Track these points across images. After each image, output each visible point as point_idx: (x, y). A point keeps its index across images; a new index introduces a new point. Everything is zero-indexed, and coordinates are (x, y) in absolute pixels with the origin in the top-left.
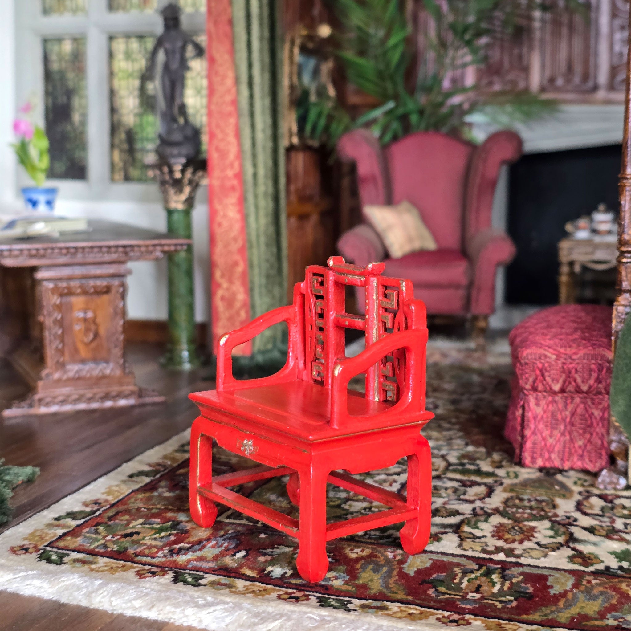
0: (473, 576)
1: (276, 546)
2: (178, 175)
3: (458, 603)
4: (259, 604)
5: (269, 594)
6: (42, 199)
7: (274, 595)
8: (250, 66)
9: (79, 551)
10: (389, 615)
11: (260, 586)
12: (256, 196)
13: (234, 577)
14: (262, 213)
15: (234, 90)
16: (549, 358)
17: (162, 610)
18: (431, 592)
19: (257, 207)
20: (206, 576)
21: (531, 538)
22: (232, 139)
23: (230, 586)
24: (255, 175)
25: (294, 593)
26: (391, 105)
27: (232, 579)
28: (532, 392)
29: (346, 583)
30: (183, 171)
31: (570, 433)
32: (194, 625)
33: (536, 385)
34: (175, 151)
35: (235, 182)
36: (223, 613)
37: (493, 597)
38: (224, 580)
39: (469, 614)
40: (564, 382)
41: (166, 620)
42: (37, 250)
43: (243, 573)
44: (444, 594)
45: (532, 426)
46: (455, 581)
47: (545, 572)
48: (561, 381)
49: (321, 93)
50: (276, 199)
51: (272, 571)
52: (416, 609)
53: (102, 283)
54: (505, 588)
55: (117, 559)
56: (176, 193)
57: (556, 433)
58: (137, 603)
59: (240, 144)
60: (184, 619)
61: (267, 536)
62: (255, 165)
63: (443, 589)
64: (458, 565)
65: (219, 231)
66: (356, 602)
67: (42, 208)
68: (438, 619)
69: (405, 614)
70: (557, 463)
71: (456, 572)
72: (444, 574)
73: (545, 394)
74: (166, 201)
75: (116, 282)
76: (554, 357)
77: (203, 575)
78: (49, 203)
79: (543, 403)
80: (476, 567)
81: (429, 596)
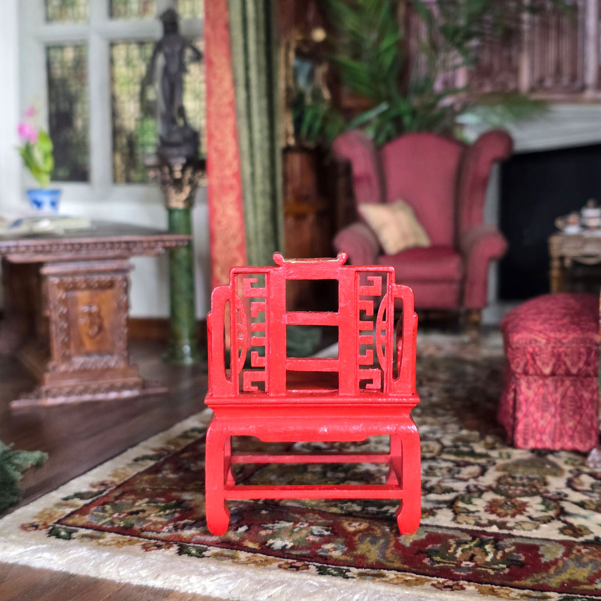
0: (467, 546)
1: (277, 521)
2: (178, 175)
3: (452, 570)
4: (261, 572)
5: (271, 564)
6: (46, 200)
7: (276, 565)
8: (247, 68)
9: (87, 528)
10: (386, 582)
11: (262, 557)
12: (254, 195)
13: (237, 549)
14: (260, 211)
15: (232, 92)
16: (540, 342)
17: (167, 578)
18: (426, 561)
19: (255, 205)
20: (209, 548)
21: (524, 512)
22: (230, 139)
23: (233, 557)
24: (253, 175)
25: (294, 563)
26: (384, 107)
27: (234, 551)
28: (523, 376)
29: (345, 554)
30: (183, 171)
31: (561, 415)
32: (198, 592)
33: (527, 368)
34: (174, 151)
35: (234, 181)
36: (226, 581)
37: (486, 565)
38: (226, 552)
39: (463, 580)
40: (554, 365)
41: (171, 588)
42: (43, 246)
43: (245, 545)
44: (439, 562)
45: (524, 408)
46: (449, 551)
47: (537, 543)
48: (551, 364)
49: (317, 95)
50: (273, 197)
51: (273, 544)
52: (412, 576)
53: (106, 278)
54: (498, 557)
55: (124, 534)
56: (176, 192)
57: (548, 416)
58: (144, 573)
59: (238, 145)
60: (189, 587)
61: (267, 512)
62: (253, 164)
63: (438, 559)
64: (453, 537)
65: (218, 229)
66: (354, 570)
67: (47, 209)
68: (433, 585)
69: (401, 581)
70: (548, 444)
71: (451, 543)
72: (439, 545)
73: (536, 377)
74: (166, 200)
75: (119, 277)
76: (544, 341)
77: (207, 548)
78: (54, 204)
79: (534, 386)
80: (470, 538)
81: (425, 564)
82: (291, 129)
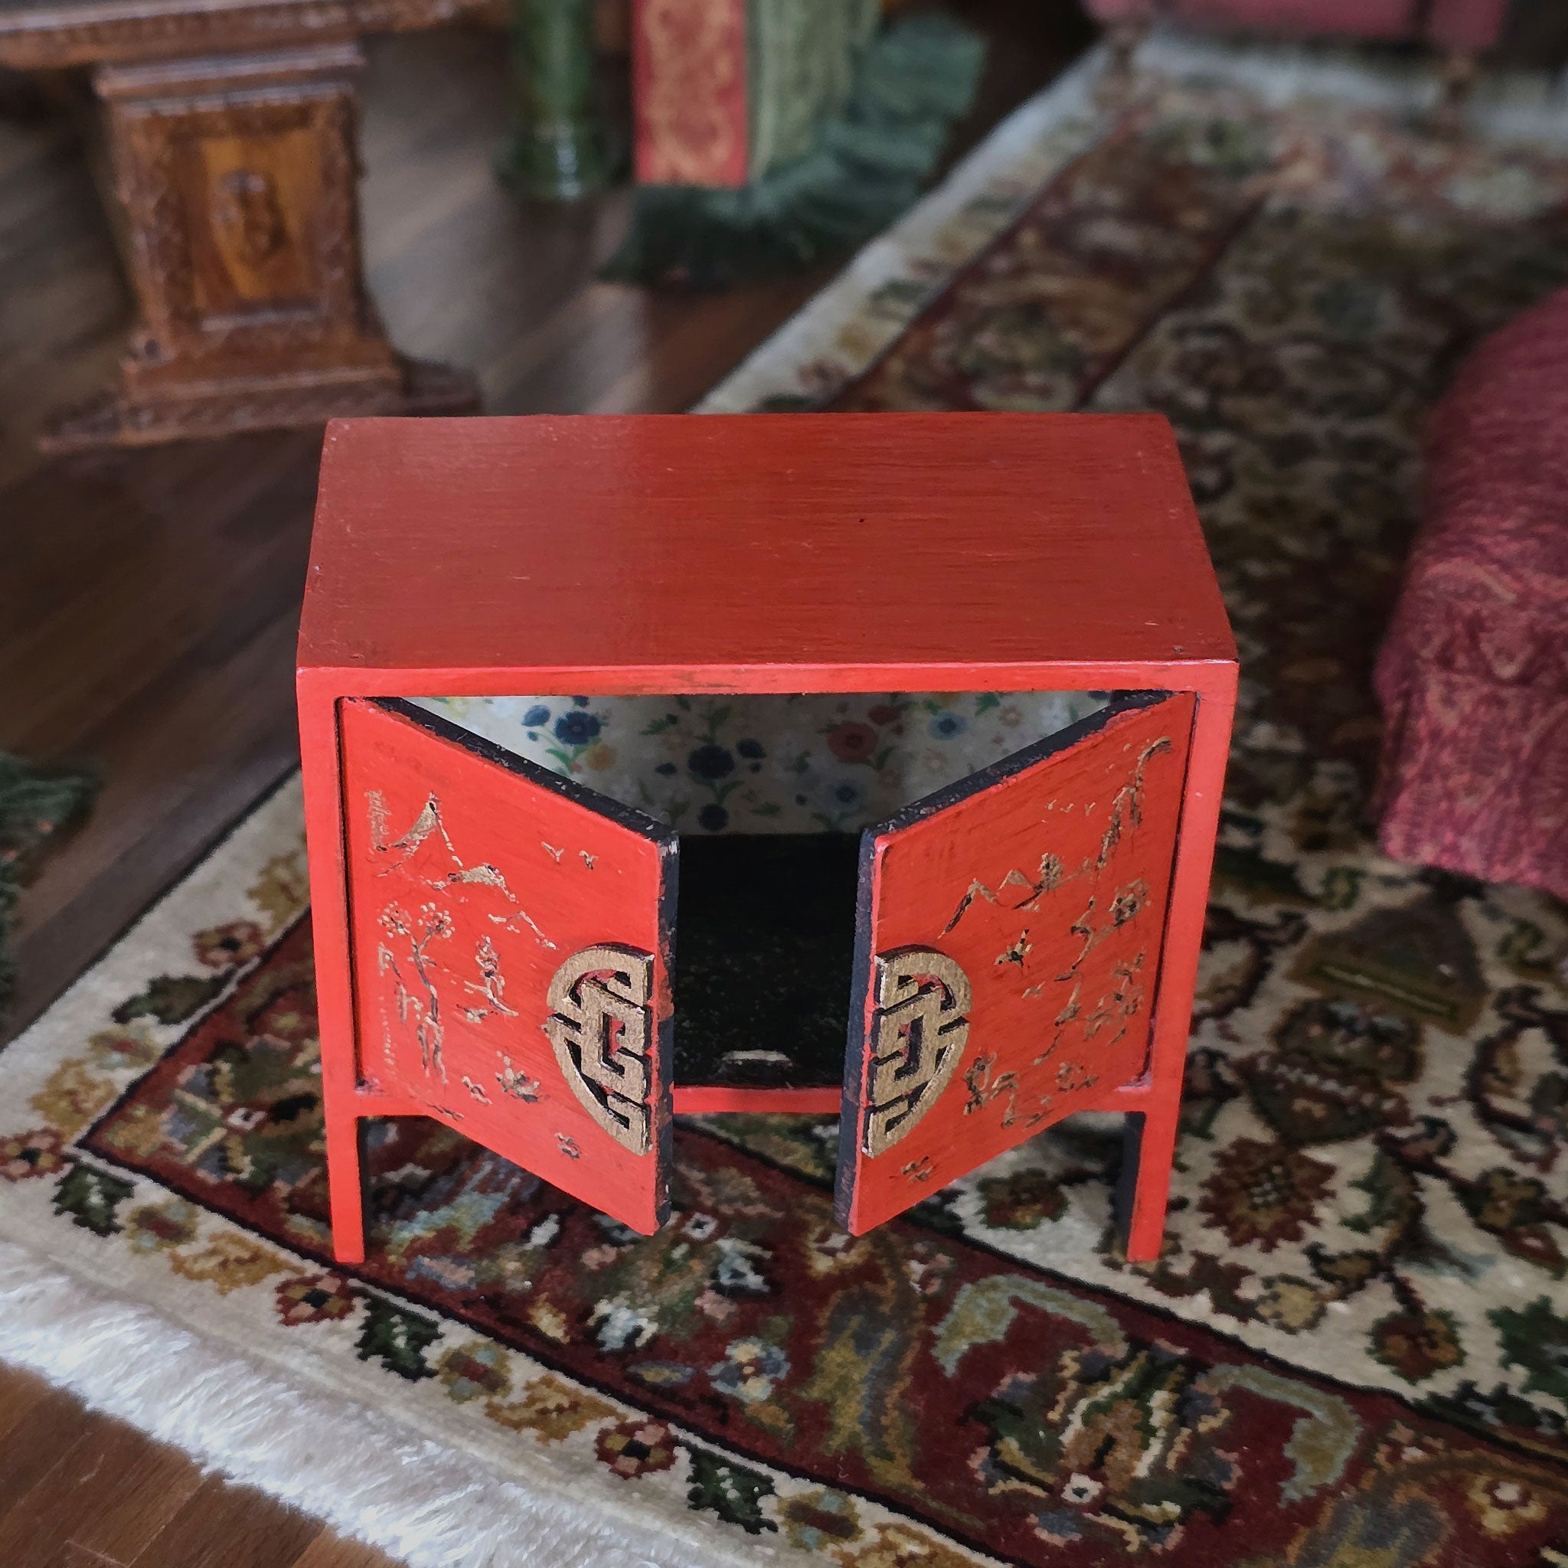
0: (1104, 1393)
3: (1032, 1518)
5: (579, 1426)
7: (592, 1433)
9: (157, 1174)
10: (848, 1562)
11: (562, 1390)
18: (979, 1460)
20: (441, 1325)
21: (1304, 1225)
23: (492, 1383)
25: (641, 1428)
28: (1435, 668)
29: (777, 1394)
31: (1526, 790)
33: (1450, 653)
37: (1130, 1501)
38: (482, 1350)
40: (1530, 663)
41: (319, 1513)
43: (534, 1322)
44: (1011, 1471)
45: (1424, 752)
46: (1051, 1415)
47: (1292, 1394)
48: (1521, 657)
51: (607, 1319)
52: (922, 1540)
54: (1171, 1462)
55: (243, 1224)
63: (1012, 1449)
64: (1078, 1335)
66: (783, 1485)
69: (890, 1560)
70: (1474, 865)
71: (1065, 1374)
72: (1030, 1378)
73: (1471, 678)
76: (1510, 597)
77: (434, 1325)
80: (1123, 1351)
81: (970, 1478)
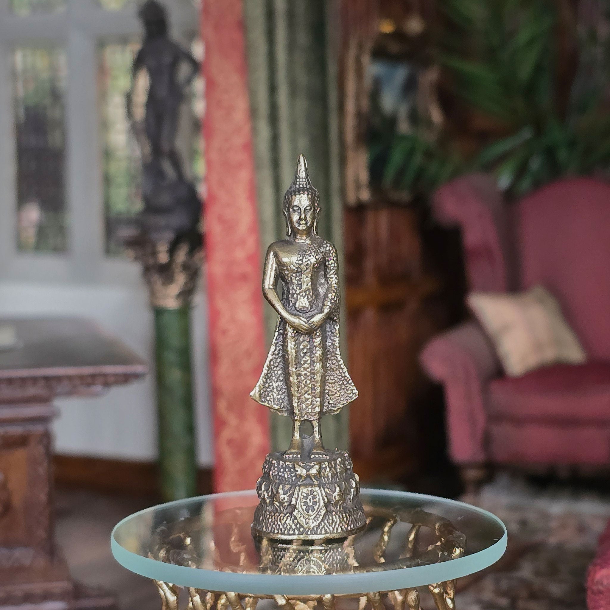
2: (163, 258)
15: (246, 129)
22: (243, 203)
26: (527, 134)
30: (172, 251)
34: (161, 220)
35: (248, 268)
53: (16, 430)
56: (164, 283)
59: (257, 210)
65: (223, 342)
74: (153, 294)
82: (364, 176)
